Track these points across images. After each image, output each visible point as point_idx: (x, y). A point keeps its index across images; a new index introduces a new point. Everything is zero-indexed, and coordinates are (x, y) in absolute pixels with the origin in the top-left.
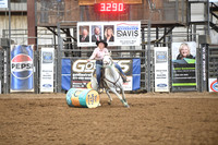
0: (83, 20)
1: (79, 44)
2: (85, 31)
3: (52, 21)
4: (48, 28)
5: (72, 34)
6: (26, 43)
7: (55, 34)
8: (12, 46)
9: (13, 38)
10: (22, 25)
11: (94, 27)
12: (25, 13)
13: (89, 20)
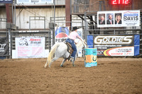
0: (101, 10)
1: (99, 26)
2: (103, 17)
3: (81, 11)
4: (79, 16)
5: (94, 20)
6: (65, 26)
7: (83, 19)
8: (56, 28)
9: (56, 22)
10: (62, 14)
11: (108, 15)
12: (64, 6)
13: (105, 10)
